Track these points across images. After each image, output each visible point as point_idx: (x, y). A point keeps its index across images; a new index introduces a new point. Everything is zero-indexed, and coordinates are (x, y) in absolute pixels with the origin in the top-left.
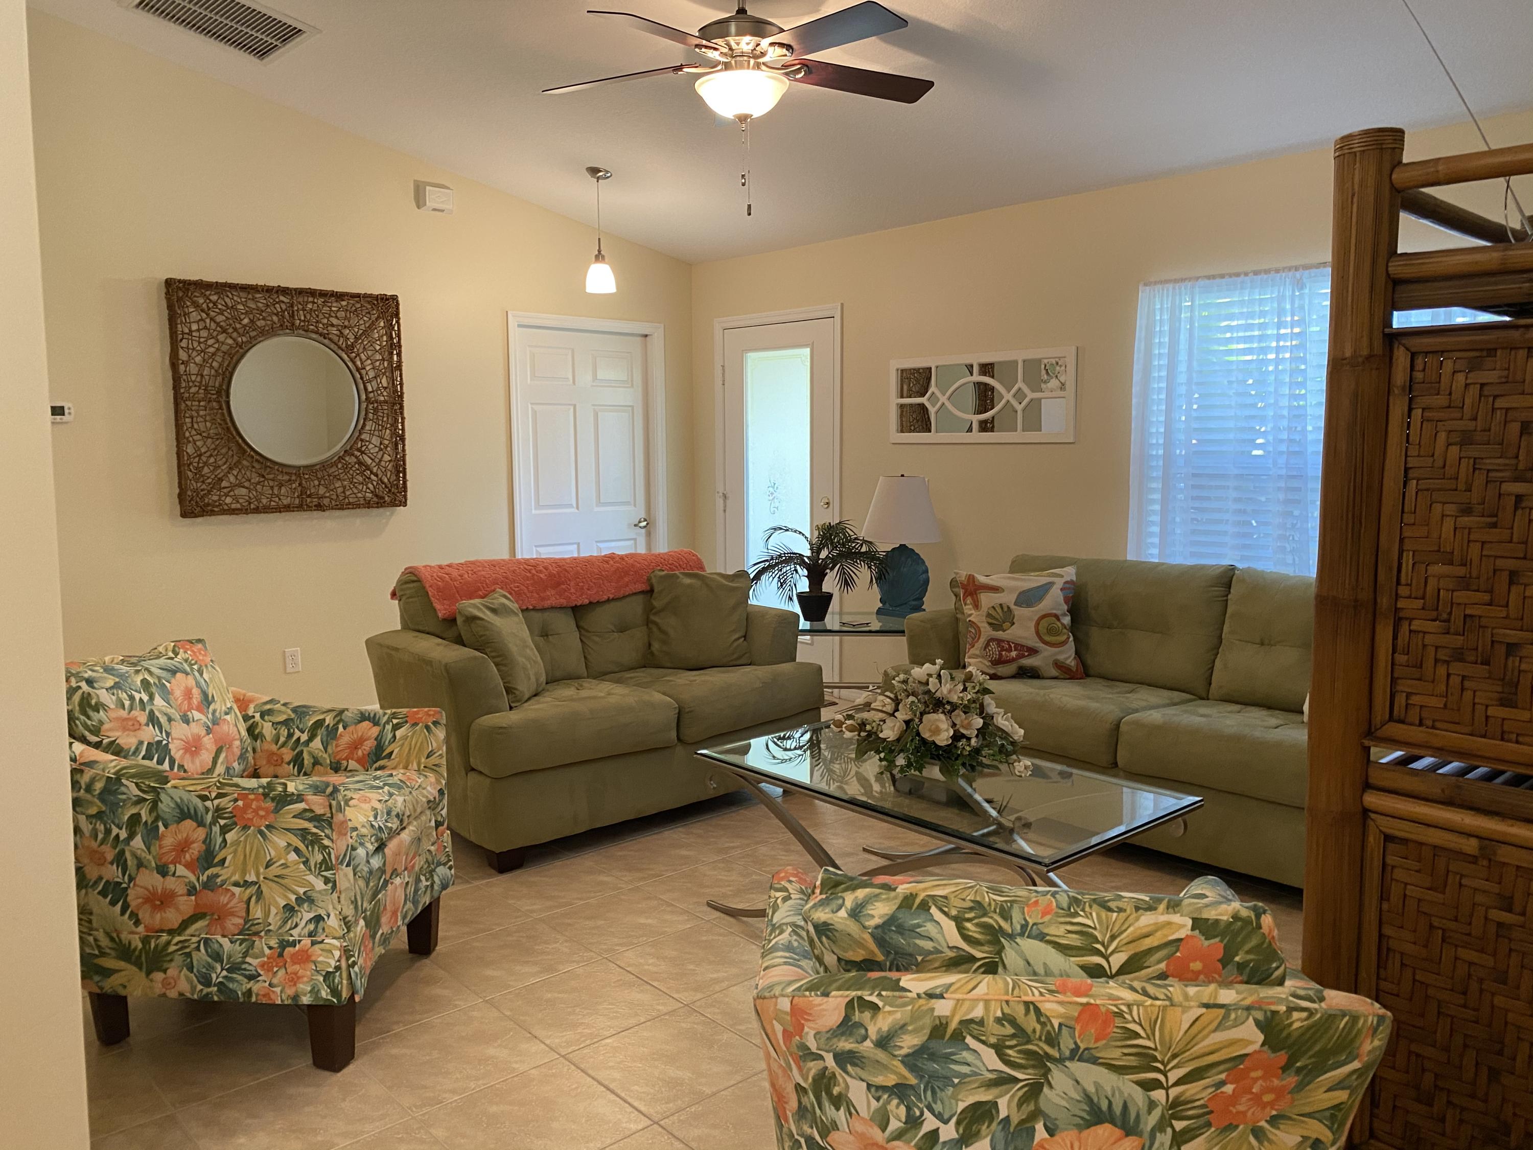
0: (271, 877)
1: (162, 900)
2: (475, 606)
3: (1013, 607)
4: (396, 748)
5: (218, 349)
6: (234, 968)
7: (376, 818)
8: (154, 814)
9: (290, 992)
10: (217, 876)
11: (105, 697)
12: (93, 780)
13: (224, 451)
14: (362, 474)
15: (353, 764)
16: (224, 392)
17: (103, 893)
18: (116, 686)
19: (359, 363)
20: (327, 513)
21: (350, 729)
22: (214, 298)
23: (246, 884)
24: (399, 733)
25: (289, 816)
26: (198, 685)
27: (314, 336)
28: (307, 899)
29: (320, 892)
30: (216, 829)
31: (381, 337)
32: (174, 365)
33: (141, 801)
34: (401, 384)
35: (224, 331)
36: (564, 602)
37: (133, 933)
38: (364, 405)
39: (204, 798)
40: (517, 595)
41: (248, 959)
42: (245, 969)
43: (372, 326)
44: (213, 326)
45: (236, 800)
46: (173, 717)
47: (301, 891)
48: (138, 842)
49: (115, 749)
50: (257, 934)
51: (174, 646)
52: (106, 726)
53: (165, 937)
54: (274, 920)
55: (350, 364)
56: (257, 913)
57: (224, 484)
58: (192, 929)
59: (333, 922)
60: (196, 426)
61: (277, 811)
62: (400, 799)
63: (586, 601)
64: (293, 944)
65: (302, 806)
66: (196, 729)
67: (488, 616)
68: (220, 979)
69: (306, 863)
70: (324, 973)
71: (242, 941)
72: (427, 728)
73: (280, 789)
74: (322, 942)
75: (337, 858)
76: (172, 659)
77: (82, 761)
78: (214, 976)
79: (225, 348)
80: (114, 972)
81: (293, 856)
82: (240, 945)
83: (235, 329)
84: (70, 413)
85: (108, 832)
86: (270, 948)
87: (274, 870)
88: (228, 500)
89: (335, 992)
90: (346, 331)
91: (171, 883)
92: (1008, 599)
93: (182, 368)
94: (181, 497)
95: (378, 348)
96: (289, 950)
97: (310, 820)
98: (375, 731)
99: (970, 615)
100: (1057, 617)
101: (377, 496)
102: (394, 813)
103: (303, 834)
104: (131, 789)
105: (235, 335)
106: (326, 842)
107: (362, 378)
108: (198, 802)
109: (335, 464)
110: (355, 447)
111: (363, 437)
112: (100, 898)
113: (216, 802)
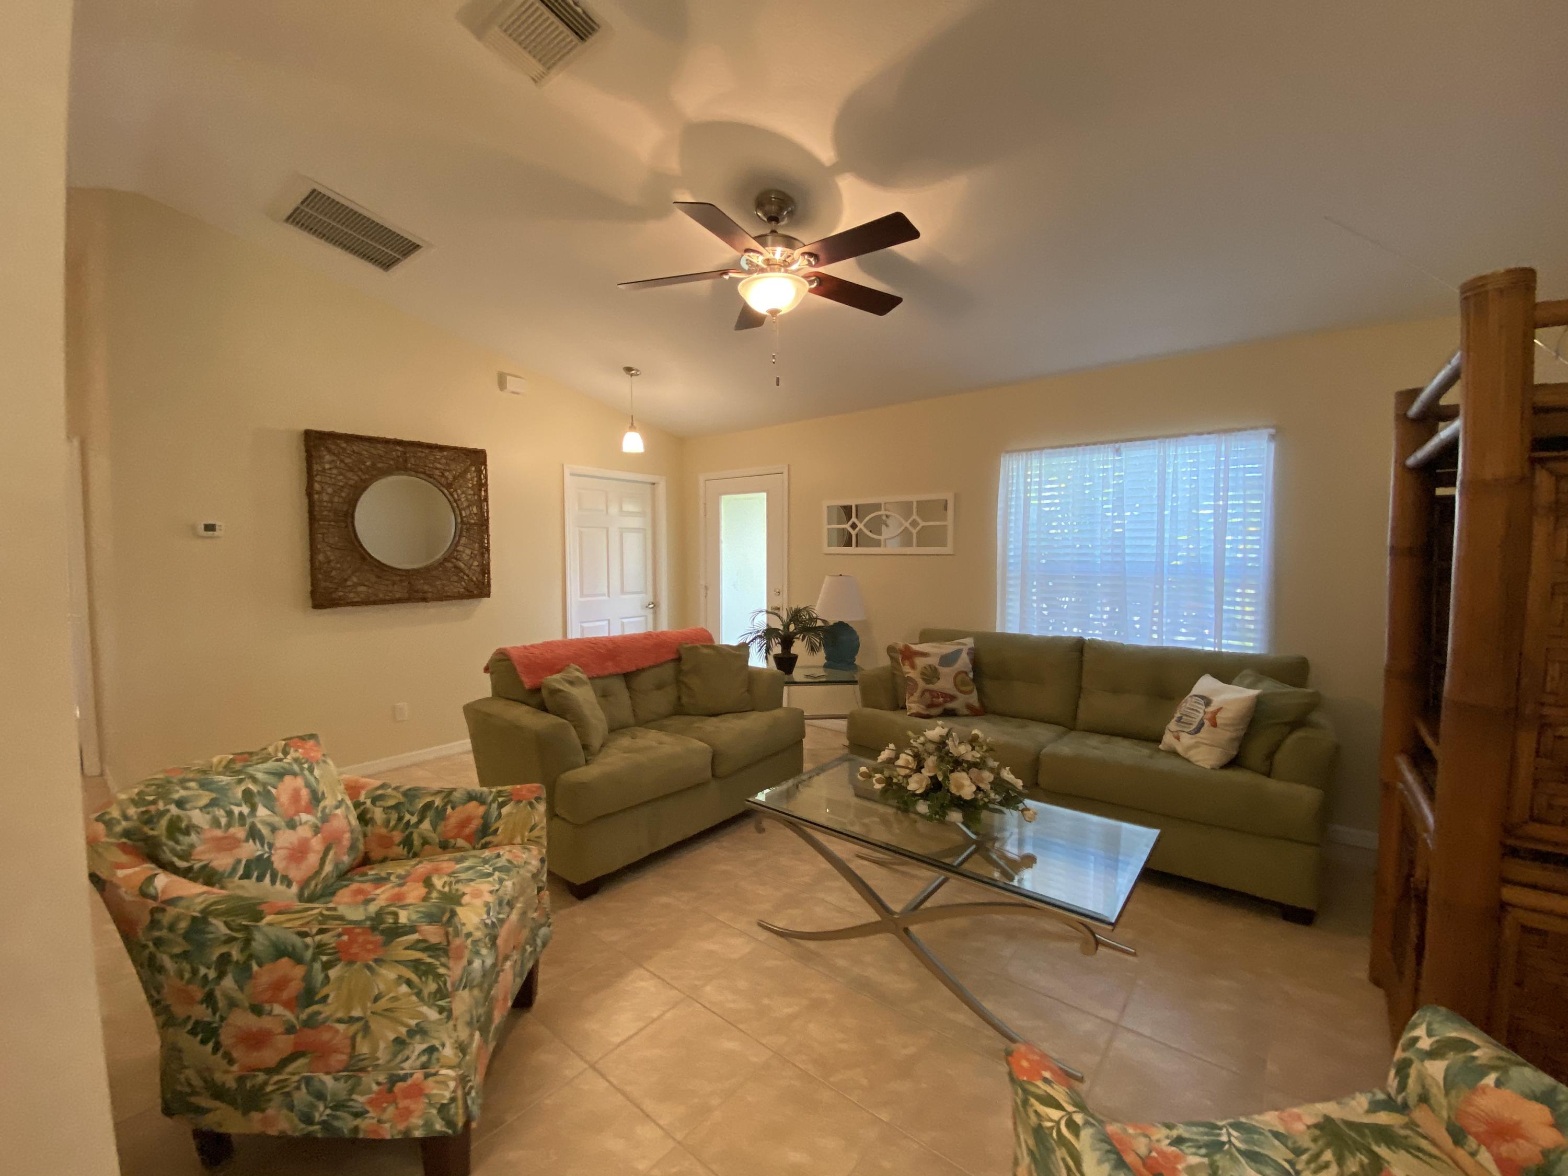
0: (379, 1011)
1: (256, 1040)
2: (556, 680)
3: (937, 667)
4: (501, 825)
5: (346, 483)
6: (339, 1106)
7: (488, 913)
8: (247, 953)
9: (401, 1127)
10: (318, 1013)
11: (198, 817)
12: (178, 918)
13: (349, 559)
14: (457, 575)
15: (461, 842)
16: (349, 515)
17: (193, 1032)
18: (213, 803)
19: (456, 496)
20: (429, 604)
21: (458, 809)
22: (344, 445)
23: (351, 1020)
24: (504, 811)
25: (401, 949)
26: (308, 785)
27: (422, 476)
28: (420, 1031)
29: (434, 1022)
30: (317, 966)
31: (472, 479)
32: (310, 493)
33: (230, 940)
34: (488, 512)
35: (351, 470)
36: (619, 671)
37: (226, 1072)
38: (460, 526)
39: (303, 935)
40: (584, 667)
41: (355, 1097)
42: (351, 1107)
43: (466, 471)
44: (342, 465)
45: (340, 935)
46: (277, 825)
47: (413, 1023)
48: (228, 982)
49: (209, 876)
50: (363, 1070)
51: (286, 745)
52: (200, 848)
53: (261, 1077)
54: (383, 1055)
55: (450, 497)
56: (364, 1048)
57: (349, 583)
58: (291, 1068)
59: (448, 1052)
60: (326, 540)
61: (387, 943)
62: (509, 884)
63: (634, 669)
64: (404, 1078)
65: (415, 936)
66: (304, 832)
67: (566, 687)
68: (324, 1118)
69: (419, 994)
70: (438, 1106)
71: (350, 1077)
72: (531, 804)
73: (391, 921)
74: (436, 1074)
75: (453, 985)
76: (280, 760)
77: (166, 897)
78: (317, 1115)
79: (352, 482)
80: (208, 1111)
81: (404, 989)
82: (346, 1082)
83: (360, 469)
84: (221, 530)
85: (195, 972)
86: (378, 1084)
87: (383, 1003)
88: (352, 595)
89: (450, 1123)
90: (447, 474)
91: (266, 1022)
92: (933, 661)
93: (316, 496)
94: (313, 593)
95: (470, 485)
96: (400, 1085)
97: (424, 950)
98: (481, 810)
99: (909, 673)
100: (966, 673)
101: (468, 591)
102: (505, 901)
103: (416, 965)
104: (219, 926)
105: (360, 473)
106: (442, 970)
107: (458, 506)
108: (298, 941)
109: (436, 568)
110: (452, 555)
111: (458, 548)
112: (190, 1037)
113: (318, 938)
